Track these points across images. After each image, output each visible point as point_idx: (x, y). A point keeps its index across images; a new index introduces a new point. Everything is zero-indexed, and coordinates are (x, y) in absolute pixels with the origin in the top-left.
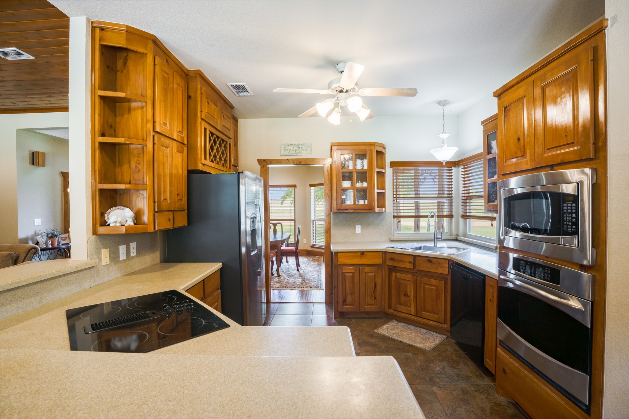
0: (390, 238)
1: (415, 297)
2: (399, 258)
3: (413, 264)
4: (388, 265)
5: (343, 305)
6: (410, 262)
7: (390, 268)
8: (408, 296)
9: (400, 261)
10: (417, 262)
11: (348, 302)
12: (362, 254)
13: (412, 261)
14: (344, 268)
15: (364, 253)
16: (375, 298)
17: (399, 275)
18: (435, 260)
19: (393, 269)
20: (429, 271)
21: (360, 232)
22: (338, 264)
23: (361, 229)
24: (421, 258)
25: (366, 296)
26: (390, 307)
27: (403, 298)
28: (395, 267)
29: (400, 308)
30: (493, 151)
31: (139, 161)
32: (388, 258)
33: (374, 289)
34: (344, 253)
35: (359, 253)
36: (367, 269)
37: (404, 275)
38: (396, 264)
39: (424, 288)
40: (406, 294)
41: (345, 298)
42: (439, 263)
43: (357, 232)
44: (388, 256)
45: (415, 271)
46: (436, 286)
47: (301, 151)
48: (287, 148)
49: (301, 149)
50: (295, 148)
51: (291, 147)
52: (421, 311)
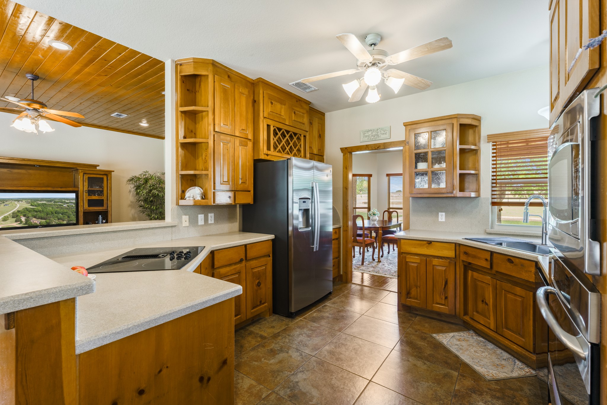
0: (485, 230)
1: (495, 306)
2: (473, 253)
3: (489, 263)
4: (463, 261)
5: (407, 298)
6: (486, 260)
7: (465, 264)
8: (487, 304)
9: (474, 257)
10: (495, 261)
11: (412, 295)
12: (429, 244)
13: (489, 258)
14: (408, 256)
15: (431, 243)
16: (446, 298)
17: (476, 274)
18: (517, 260)
19: (468, 267)
20: (509, 273)
21: (444, 220)
22: (403, 252)
23: (446, 216)
24: (499, 256)
25: (435, 293)
26: (466, 313)
27: (481, 305)
28: (470, 263)
29: (477, 316)
32: (462, 251)
33: (444, 286)
34: (408, 241)
35: (426, 243)
36: (435, 261)
37: (481, 276)
38: (470, 260)
39: (506, 297)
40: (484, 300)
41: (410, 290)
42: (522, 265)
43: (440, 220)
44: (463, 249)
45: (493, 272)
46: (523, 297)
47: (379, 135)
48: (367, 134)
49: (379, 133)
50: (374, 134)
51: (370, 133)
52: (503, 328)
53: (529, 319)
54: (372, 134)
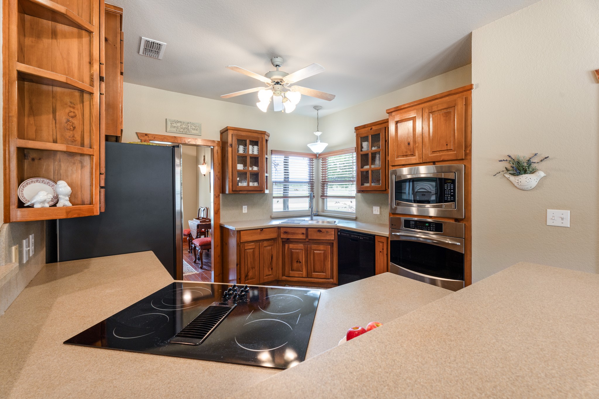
0: (271, 216)
1: (307, 262)
2: (293, 231)
3: (305, 235)
4: (282, 239)
5: (245, 281)
6: (303, 234)
7: (284, 240)
8: (300, 262)
9: (293, 234)
10: (309, 233)
11: (249, 277)
12: (261, 231)
13: (305, 233)
14: (246, 245)
15: (263, 230)
16: (272, 269)
17: (291, 246)
18: (324, 230)
19: (288, 241)
20: (319, 239)
21: (246, 212)
22: (241, 242)
23: (247, 209)
24: (311, 229)
25: (265, 268)
26: (283, 275)
27: (295, 265)
28: (288, 239)
29: (292, 273)
30: (363, 150)
31: (74, 113)
32: (282, 232)
33: (271, 261)
34: (246, 231)
35: (259, 230)
36: (265, 244)
37: (296, 245)
38: (290, 237)
39: (314, 253)
40: (299, 261)
41: (247, 273)
42: (327, 232)
43: (244, 212)
44: (282, 230)
45: (307, 240)
46: (324, 250)
47: (190, 130)
48: (175, 125)
49: (189, 127)
50: (184, 126)
51: (179, 124)
52: (312, 273)
53: (329, 261)
54: (181, 126)
